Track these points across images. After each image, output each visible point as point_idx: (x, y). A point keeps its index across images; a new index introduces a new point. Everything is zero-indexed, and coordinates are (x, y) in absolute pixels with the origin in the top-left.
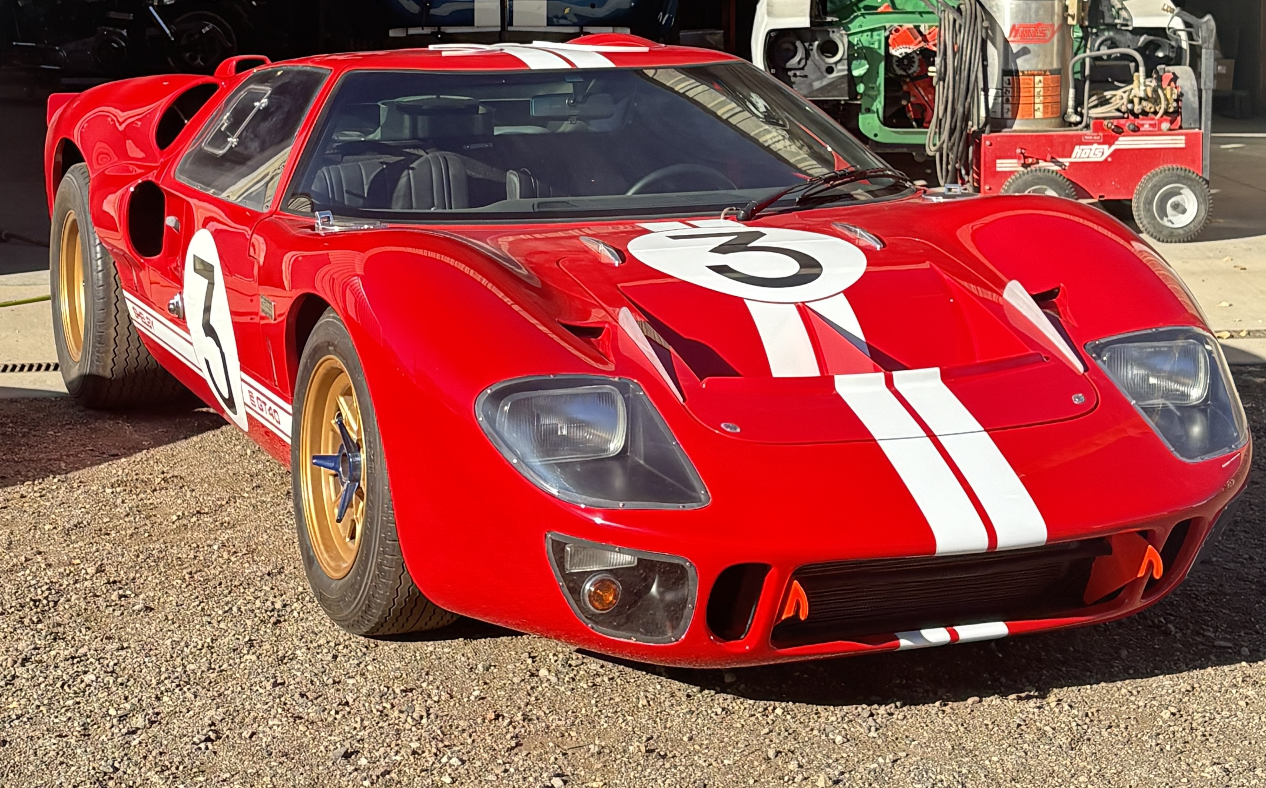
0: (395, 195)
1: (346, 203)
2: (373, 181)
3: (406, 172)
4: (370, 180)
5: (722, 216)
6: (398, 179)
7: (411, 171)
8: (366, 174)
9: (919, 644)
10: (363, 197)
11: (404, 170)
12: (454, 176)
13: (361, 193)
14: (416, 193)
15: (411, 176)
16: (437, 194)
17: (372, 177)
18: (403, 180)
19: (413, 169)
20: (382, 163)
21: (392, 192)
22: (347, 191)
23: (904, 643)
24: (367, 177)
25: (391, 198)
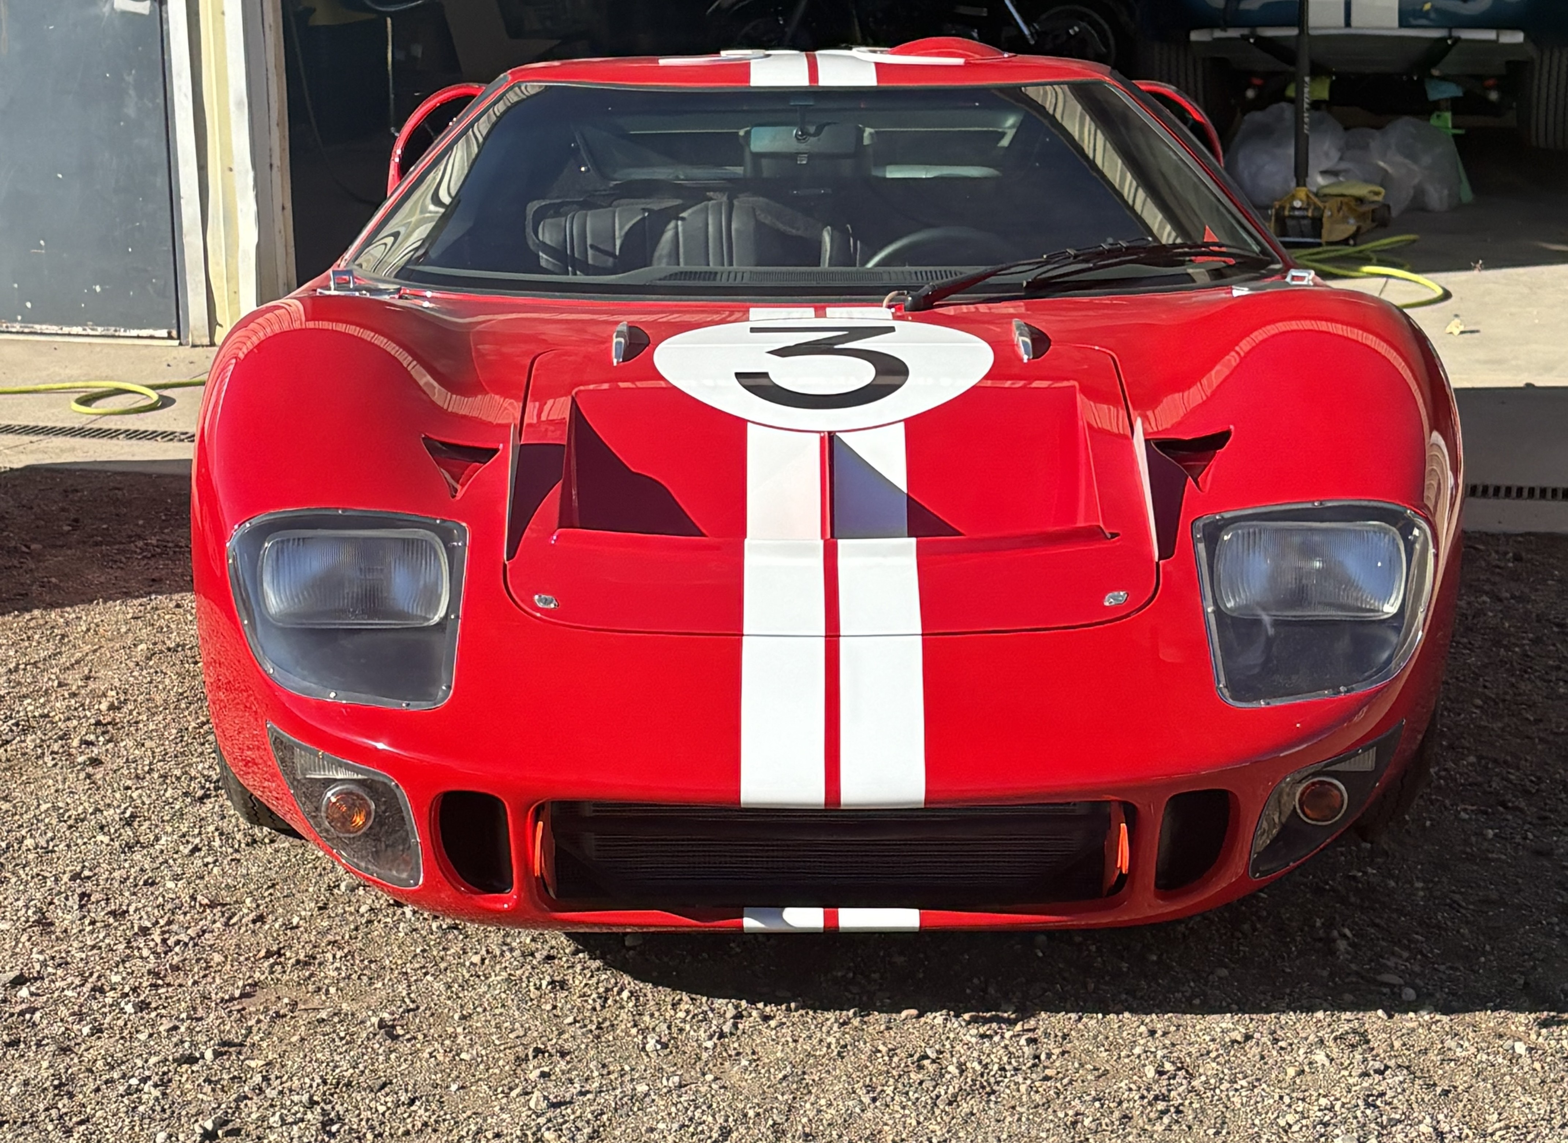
0: (657, 254)
1: (590, 262)
2: (627, 234)
3: (672, 225)
4: (623, 233)
5: (885, 303)
6: (662, 232)
7: (680, 223)
8: (620, 224)
9: (774, 926)
10: (612, 255)
11: (668, 222)
12: (737, 231)
13: (608, 248)
14: (685, 252)
15: (680, 229)
16: (714, 256)
17: (627, 227)
18: (668, 235)
19: (683, 219)
20: (644, 210)
21: (653, 250)
22: (592, 246)
23: (750, 923)
24: (621, 229)
25: (652, 256)
